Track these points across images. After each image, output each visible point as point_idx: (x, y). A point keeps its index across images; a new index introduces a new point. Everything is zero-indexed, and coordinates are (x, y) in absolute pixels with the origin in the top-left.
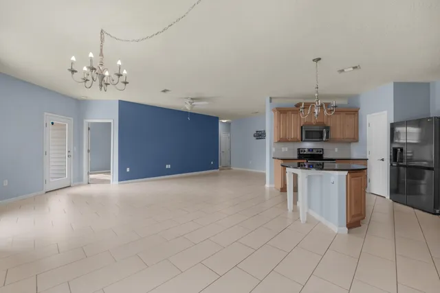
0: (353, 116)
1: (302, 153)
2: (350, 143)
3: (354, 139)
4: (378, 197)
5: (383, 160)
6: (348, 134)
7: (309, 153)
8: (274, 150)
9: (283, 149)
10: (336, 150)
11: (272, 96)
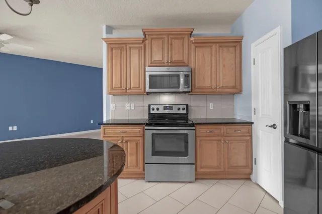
0: (232, 49)
1: (155, 111)
2: (234, 94)
3: (234, 87)
4: (267, 196)
5: (274, 126)
6: (226, 79)
7: (167, 111)
8: (112, 107)
9: (127, 106)
10: (211, 106)
11: (110, 24)
